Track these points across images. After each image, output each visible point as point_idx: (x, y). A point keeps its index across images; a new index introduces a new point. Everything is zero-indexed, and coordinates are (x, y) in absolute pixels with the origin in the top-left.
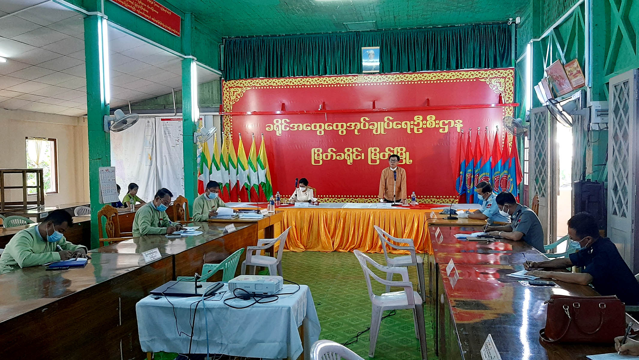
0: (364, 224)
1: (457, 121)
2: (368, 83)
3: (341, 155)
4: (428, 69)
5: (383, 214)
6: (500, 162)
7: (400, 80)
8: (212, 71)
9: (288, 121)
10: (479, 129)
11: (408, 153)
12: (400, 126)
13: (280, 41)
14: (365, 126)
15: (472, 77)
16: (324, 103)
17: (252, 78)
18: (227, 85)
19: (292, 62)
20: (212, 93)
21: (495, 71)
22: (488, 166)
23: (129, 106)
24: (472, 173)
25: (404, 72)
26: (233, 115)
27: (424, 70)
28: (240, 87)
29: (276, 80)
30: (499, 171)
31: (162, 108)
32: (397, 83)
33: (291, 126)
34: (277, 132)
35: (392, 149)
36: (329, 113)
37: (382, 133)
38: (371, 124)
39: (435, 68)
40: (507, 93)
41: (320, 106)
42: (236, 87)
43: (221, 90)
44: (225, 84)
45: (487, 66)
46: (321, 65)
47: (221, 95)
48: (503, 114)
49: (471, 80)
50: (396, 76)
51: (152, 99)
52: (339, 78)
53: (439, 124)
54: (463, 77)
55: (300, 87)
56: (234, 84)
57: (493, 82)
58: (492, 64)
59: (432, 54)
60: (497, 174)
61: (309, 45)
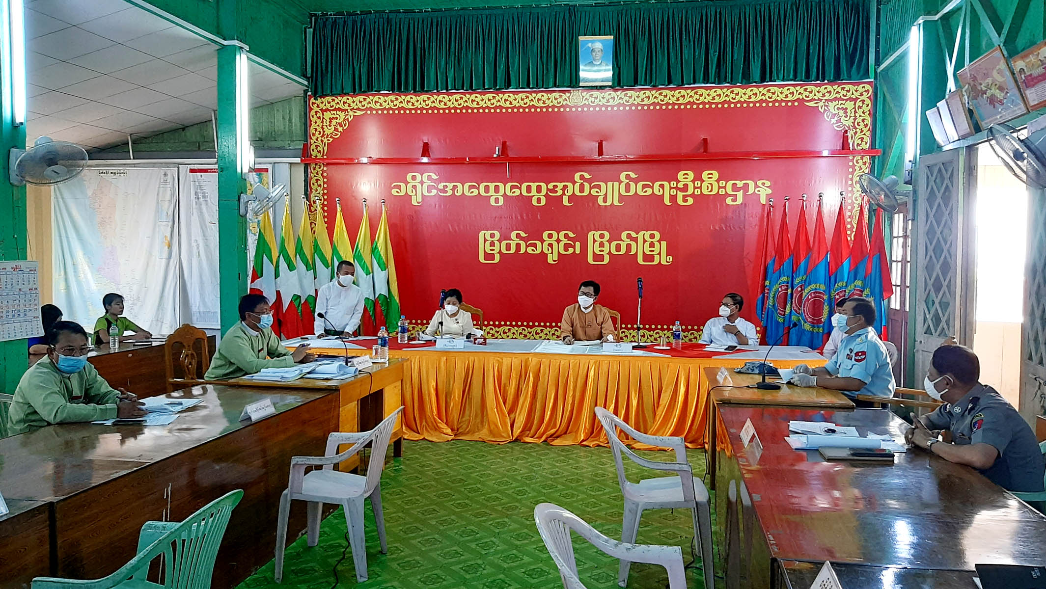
0: (576, 386)
1: (759, 183)
2: (589, 106)
3: (535, 245)
4: (706, 80)
5: (615, 367)
6: (846, 264)
7: (652, 100)
8: (287, 77)
9: (434, 177)
10: (805, 199)
11: (665, 242)
12: (649, 191)
13: (421, 22)
14: (582, 189)
15: (790, 98)
16: (504, 144)
17: (365, 92)
18: (318, 106)
19: (443, 63)
20: (290, 120)
21: (835, 87)
22: (822, 270)
23: (128, 143)
24: (789, 285)
25: (660, 87)
26: (328, 164)
27: (699, 83)
28: (342, 110)
29: (411, 98)
30: (846, 281)
31: (195, 149)
32: (646, 108)
33: (441, 186)
34: (414, 198)
35: (634, 235)
36: (513, 161)
37: (616, 203)
38: (595, 187)
39: (720, 79)
40: (857, 130)
41: (497, 148)
42: (336, 109)
43: (306, 114)
44: (315, 103)
45: (821, 76)
46: (499, 68)
47: (306, 123)
48: (851, 170)
49: (790, 104)
50: (645, 93)
51: (174, 131)
52: (534, 95)
53: (725, 188)
54: (774, 97)
55: (458, 111)
56: (332, 104)
57: (831, 108)
58: (830, 72)
59: (715, 52)
60: (841, 288)
61: (477, 31)
